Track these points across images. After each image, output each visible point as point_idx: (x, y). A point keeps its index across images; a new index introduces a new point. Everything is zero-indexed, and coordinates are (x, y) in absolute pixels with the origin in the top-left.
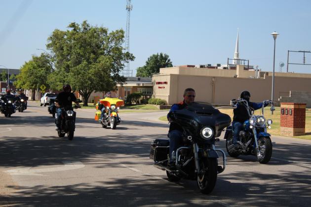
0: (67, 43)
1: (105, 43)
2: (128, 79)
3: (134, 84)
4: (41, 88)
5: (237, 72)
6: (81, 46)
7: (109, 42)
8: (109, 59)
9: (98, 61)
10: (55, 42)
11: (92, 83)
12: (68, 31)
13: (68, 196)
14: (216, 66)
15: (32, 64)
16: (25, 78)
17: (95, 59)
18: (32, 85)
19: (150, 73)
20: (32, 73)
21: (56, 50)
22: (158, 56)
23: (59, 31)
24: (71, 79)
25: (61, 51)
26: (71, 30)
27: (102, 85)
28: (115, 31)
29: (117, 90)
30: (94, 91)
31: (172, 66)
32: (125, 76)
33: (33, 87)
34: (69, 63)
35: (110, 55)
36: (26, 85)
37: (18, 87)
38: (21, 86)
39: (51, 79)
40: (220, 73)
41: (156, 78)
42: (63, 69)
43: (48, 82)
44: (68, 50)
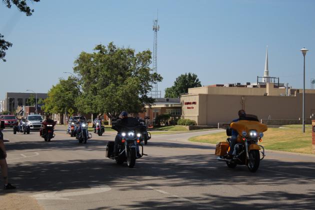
0: (94, 65)
1: (132, 64)
2: (157, 100)
3: (163, 106)
4: (69, 111)
5: (267, 90)
6: (108, 69)
7: (136, 63)
8: (137, 80)
9: (125, 82)
10: (82, 64)
11: (120, 105)
12: (95, 54)
14: (245, 84)
15: (59, 88)
16: (53, 102)
17: (123, 81)
18: (60, 109)
19: (178, 94)
20: (60, 97)
21: (83, 73)
22: (186, 76)
23: (85, 53)
24: (98, 100)
25: (88, 74)
26: (97, 52)
28: (141, 52)
29: (146, 111)
31: (200, 86)
32: (153, 97)
33: (61, 111)
34: (96, 85)
35: (137, 76)
36: (54, 109)
37: (46, 111)
38: (49, 110)
39: (79, 102)
40: (249, 92)
41: (184, 98)
42: (90, 92)
43: (76, 105)
44: (95, 72)
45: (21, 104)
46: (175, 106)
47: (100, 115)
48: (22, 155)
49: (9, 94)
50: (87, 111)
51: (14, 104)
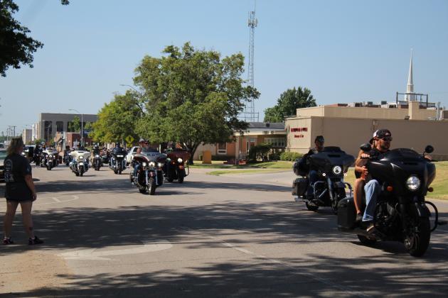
0: (163, 75)
1: (216, 73)
2: (251, 126)
3: (260, 133)
4: (127, 139)
5: (410, 113)
6: (182, 80)
7: (222, 72)
8: (223, 96)
9: (206, 99)
10: (145, 73)
11: (198, 131)
12: (164, 58)
13: (140, 288)
14: (380, 103)
15: (114, 107)
16: (105, 126)
17: (203, 98)
18: (115, 137)
19: (283, 117)
20: (114, 119)
21: (147, 85)
22: (295, 91)
23: (150, 58)
24: (168, 125)
25: (154, 87)
26: (167, 56)
27: (213, 134)
28: (230, 57)
29: (235, 141)
30: (202, 143)
31: (315, 105)
32: (248, 121)
33: (116, 139)
34: (165, 103)
35: (224, 91)
36: (106, 136)
37: (95, 139)
38: (100, 138)
39: (140, 126)
40: (384, 114)
41: (290, 123)
42: (157, 113)
43: (136, 131)
44: (163, 85)
45: (60, 130)
46: (278, 133)
48: (54, 198)
49: (44, 115)
50: (152, 140)
51: (51, 130)
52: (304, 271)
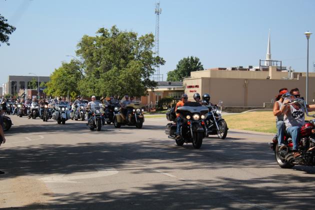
0: (97, 48)
1: (134, 47)
2: (159, 84)
3: (165, 89)
4: (72, 94)
5: (270, 74)
6: (111, 52)
7: (139, 47)
8: (139, 63)
9: (128, 66)
10: (84, 48)
11: (123, 88)
12: (97, 37)
14: (248, 67)
15: (62, 71)
16: (55, 85)
17: (125, 65)
18: (63, 92)
19: (180, 77)
20: (63, 80)
21: (86, 56)
22: (188, 59)
23: (87, 36)
24: (101, 84)
25: (91, 57)
26: (100, 35)
28: (144, 36)
29: (148, 95)
31: (203, 69)
32: (156, 81)
33: (64, 94)
34: (98, 69)
35: (140, 60)
36: (56, 92)
37: (48, 94)
38: (52, 94)
39: (81, 85)
40: (252, 75)
41: (187, 82)
42: (93, 75)
43: (78, 88)
44: (97, 56)
45: (23, 87)
46: (178, 89)
47: (102, 98)
48: (27, 138)
49: (11, 77)
51: (16, 87)
52: (214, 189)
